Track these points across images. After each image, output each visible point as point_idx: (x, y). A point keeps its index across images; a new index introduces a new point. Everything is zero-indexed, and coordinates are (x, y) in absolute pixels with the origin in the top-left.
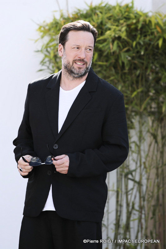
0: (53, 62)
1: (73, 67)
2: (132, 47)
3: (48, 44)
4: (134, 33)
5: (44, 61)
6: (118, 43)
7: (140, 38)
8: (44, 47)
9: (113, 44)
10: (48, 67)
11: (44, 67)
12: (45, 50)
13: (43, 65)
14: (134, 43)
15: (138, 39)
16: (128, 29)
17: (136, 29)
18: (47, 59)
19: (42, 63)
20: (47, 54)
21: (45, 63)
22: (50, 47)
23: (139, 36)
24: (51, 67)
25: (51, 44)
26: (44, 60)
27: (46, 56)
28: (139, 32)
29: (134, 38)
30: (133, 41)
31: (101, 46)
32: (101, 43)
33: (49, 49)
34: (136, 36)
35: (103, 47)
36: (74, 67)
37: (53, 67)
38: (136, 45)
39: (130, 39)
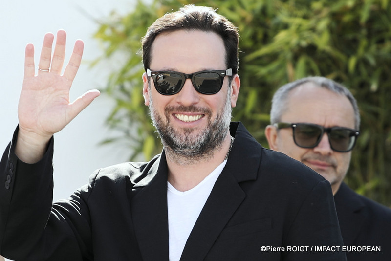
0: (139, 120)
1: (172, 129)
2: (346, 71)
3: (124, 71)
4: (350, 36)
5: (116, 117)
6: (308, 64)
7: (367, 49)
8: (115, 79)
9: (294, 66)
10: (127, 134)
11: (115, 134)
12: (118, 87)
13: (113, 127)
14: (352, 63)
15: (361, 51)
16: (334, 25)
17: (355, 25)
18: (123, 112)
19: (111, 122)
20: (124, 98)
21: (119, 120)
22: (130, 79)
23: (364, 42)
24: (134, 132)
25: (132, 72)
26: (115, 113)
27: (120, 103)
28: (364, 32)
29: (350, 47)
30: (349, 56)
31: (263, 71)
32: (264, 65)
33: (127, 85)
34: (355, 41)
35: (271, 73)
36: (174, 128)
37: (140, 132)
38: (357, 66)
39: (342, 51)
